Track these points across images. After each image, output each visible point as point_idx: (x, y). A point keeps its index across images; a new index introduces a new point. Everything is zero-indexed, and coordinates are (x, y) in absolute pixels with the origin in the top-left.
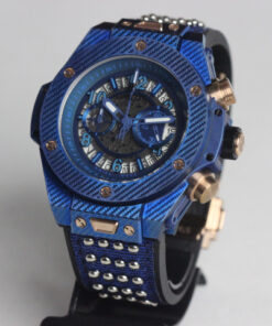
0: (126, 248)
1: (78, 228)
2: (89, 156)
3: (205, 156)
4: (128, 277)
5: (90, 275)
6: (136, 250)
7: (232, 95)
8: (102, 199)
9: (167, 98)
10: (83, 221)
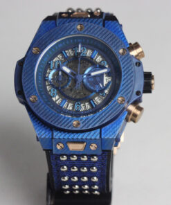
0: (89, 159)
1: (58, 150)
2: (57, 102)
3: (135, 93)
4: (88, 178)
5: (62, 180)
6: (96, 159)
7: (142, 52)
8: (74, 129)
9: (101, 59)
10: (61, 145)
